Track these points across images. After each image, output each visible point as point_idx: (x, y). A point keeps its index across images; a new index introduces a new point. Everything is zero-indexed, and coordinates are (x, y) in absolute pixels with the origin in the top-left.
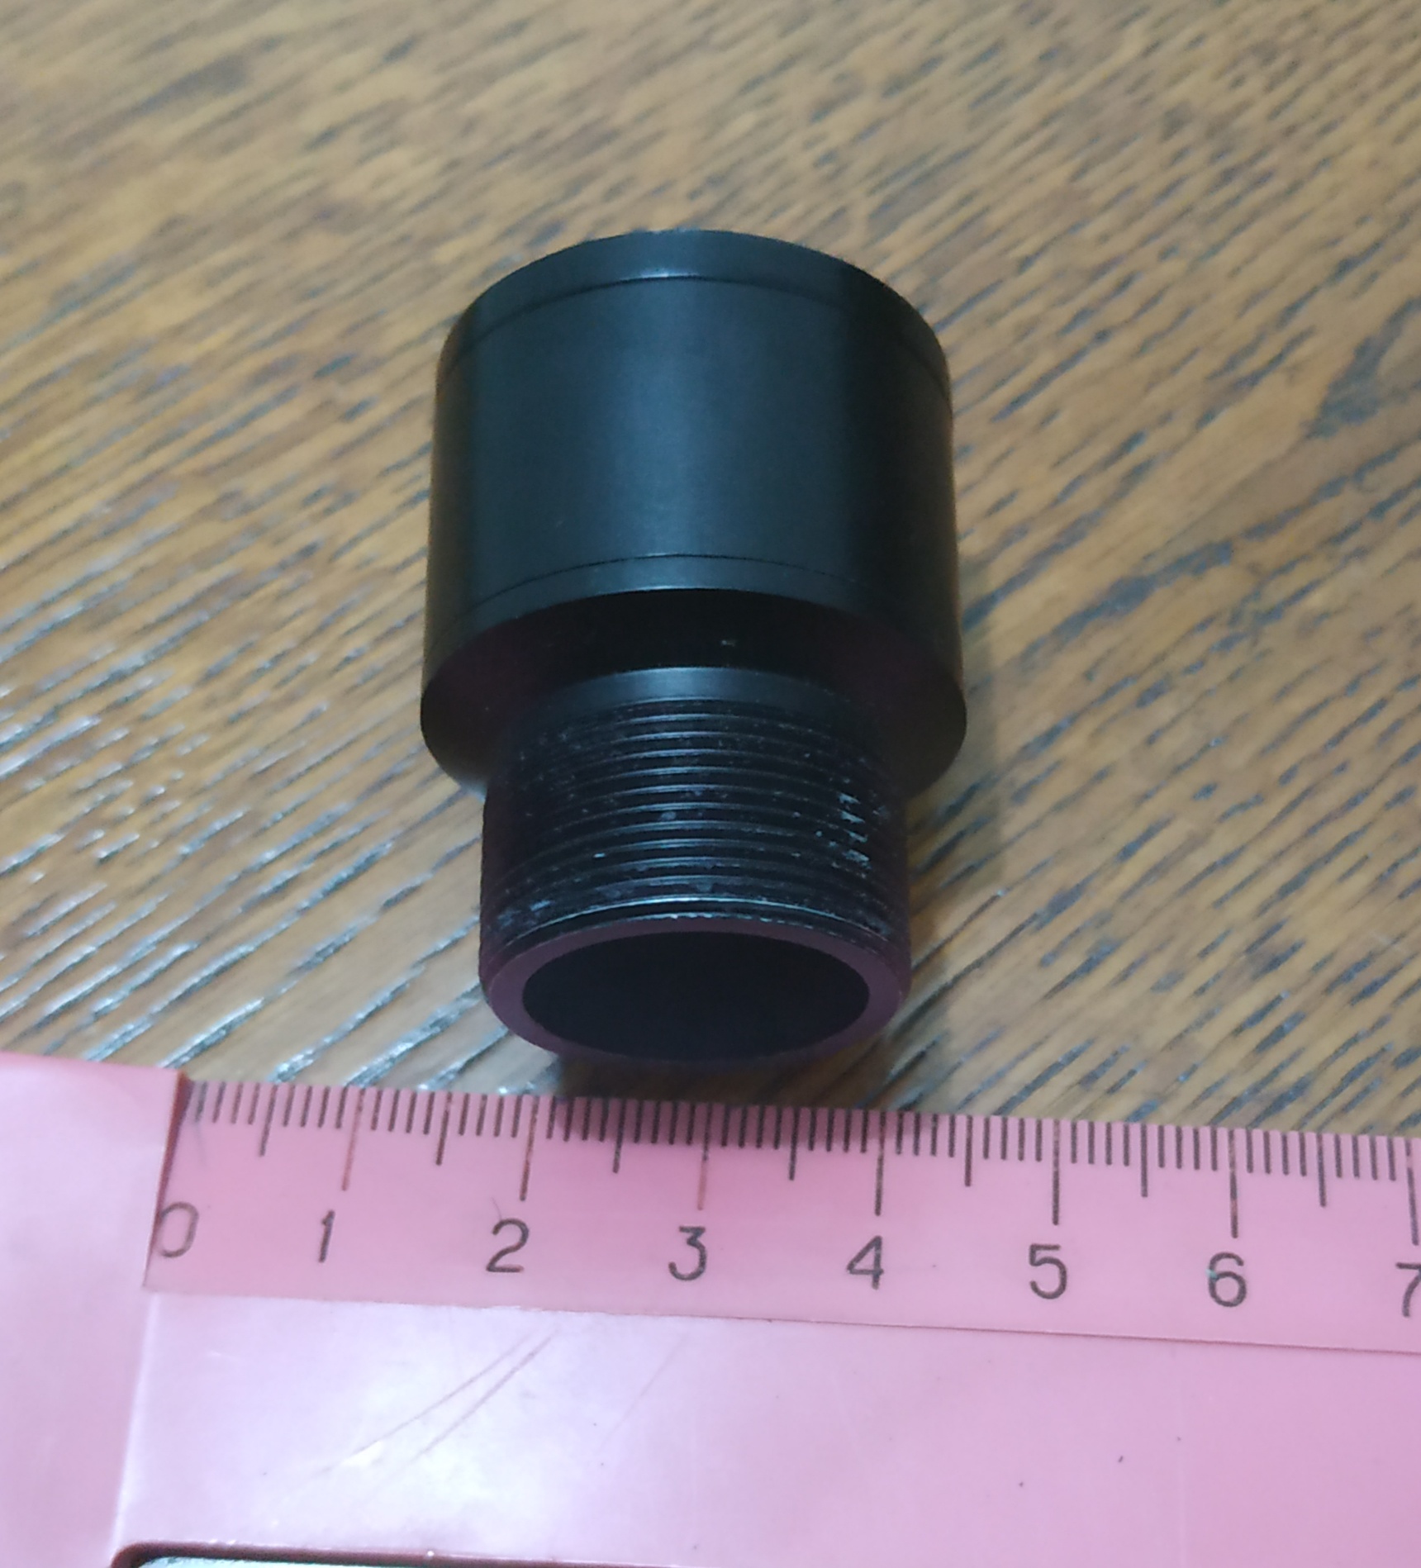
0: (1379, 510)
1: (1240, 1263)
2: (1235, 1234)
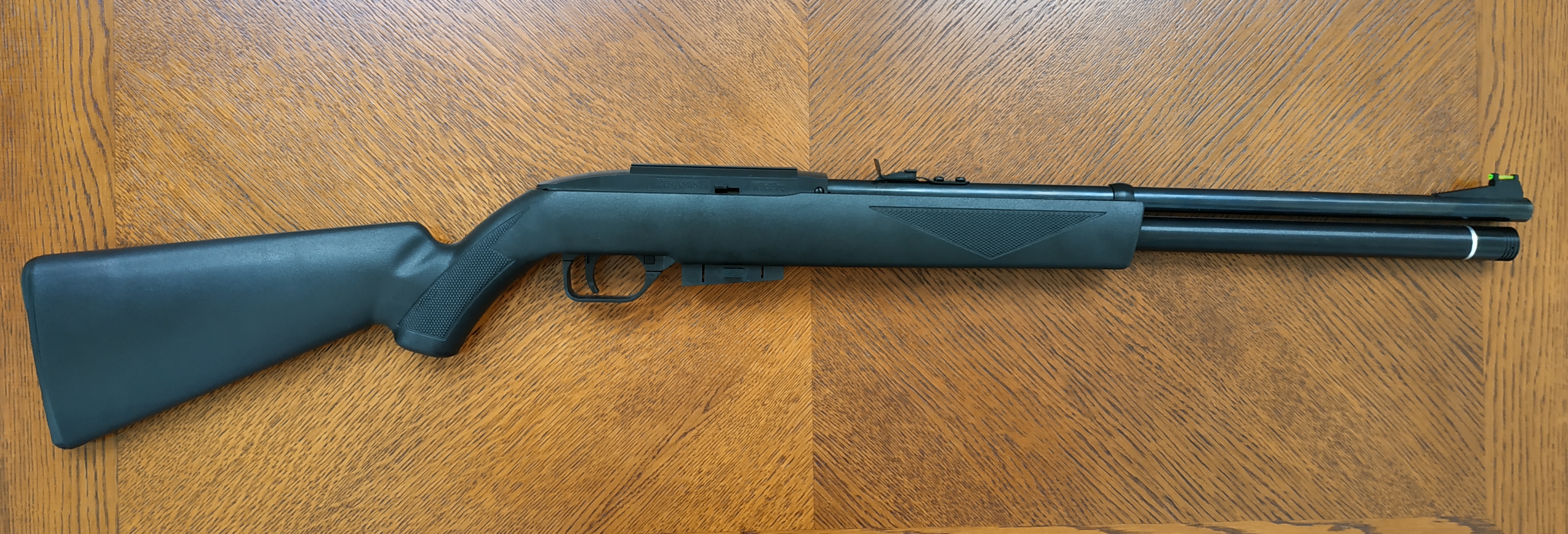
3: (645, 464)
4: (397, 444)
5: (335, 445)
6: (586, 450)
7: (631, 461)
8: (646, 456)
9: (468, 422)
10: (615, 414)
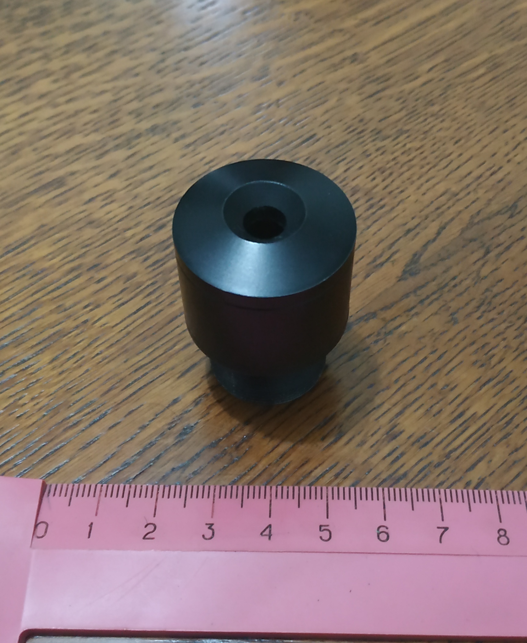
0: (422, 302)
1: (387, 528)
2: (385, 519)
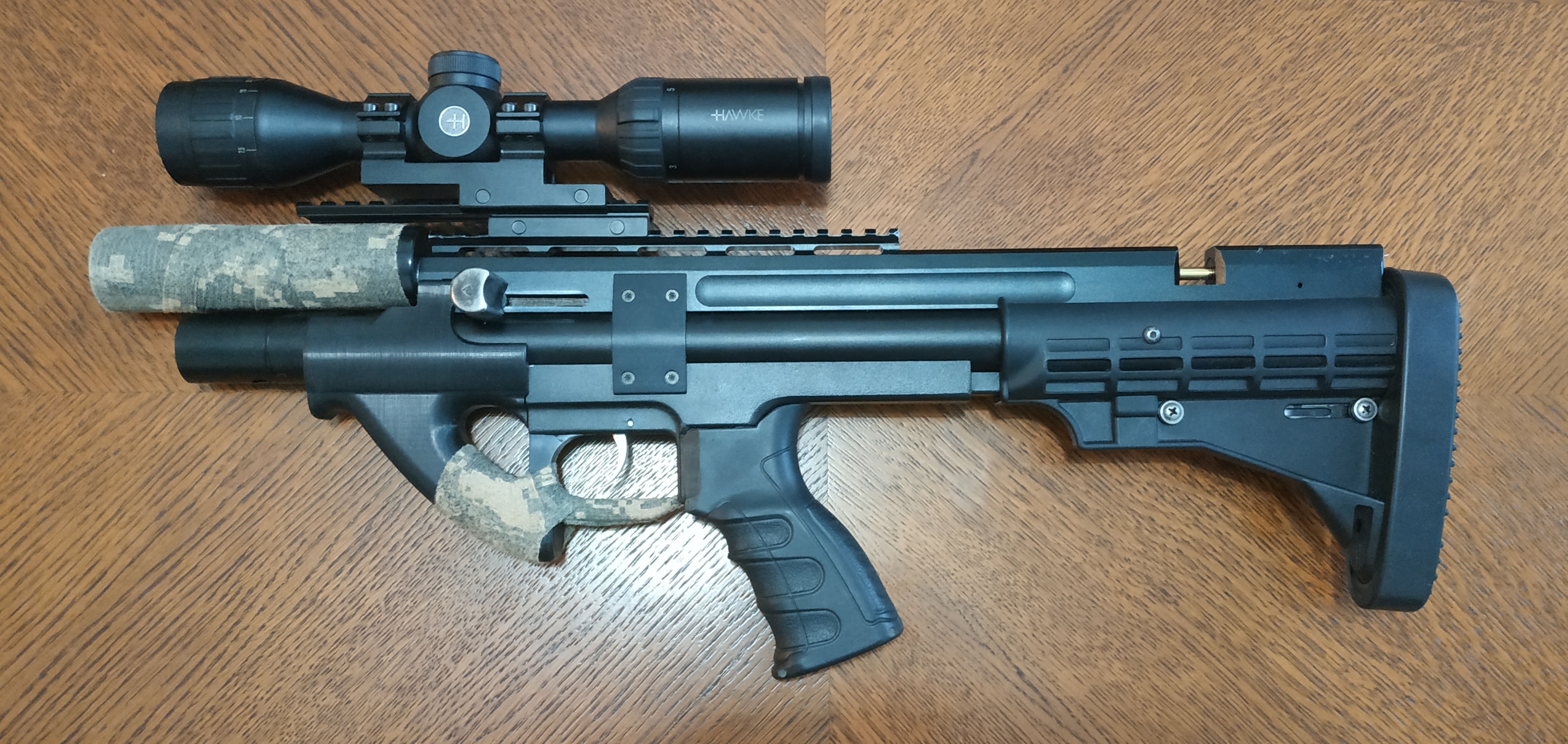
3: (1058, 85)
4: (1388, 123)
5: (1467, 125)
6: (1139, 106)
7: (1078, 89)
8: (1057, 95)
9: (1298, 148)
10: (1101, 152)
